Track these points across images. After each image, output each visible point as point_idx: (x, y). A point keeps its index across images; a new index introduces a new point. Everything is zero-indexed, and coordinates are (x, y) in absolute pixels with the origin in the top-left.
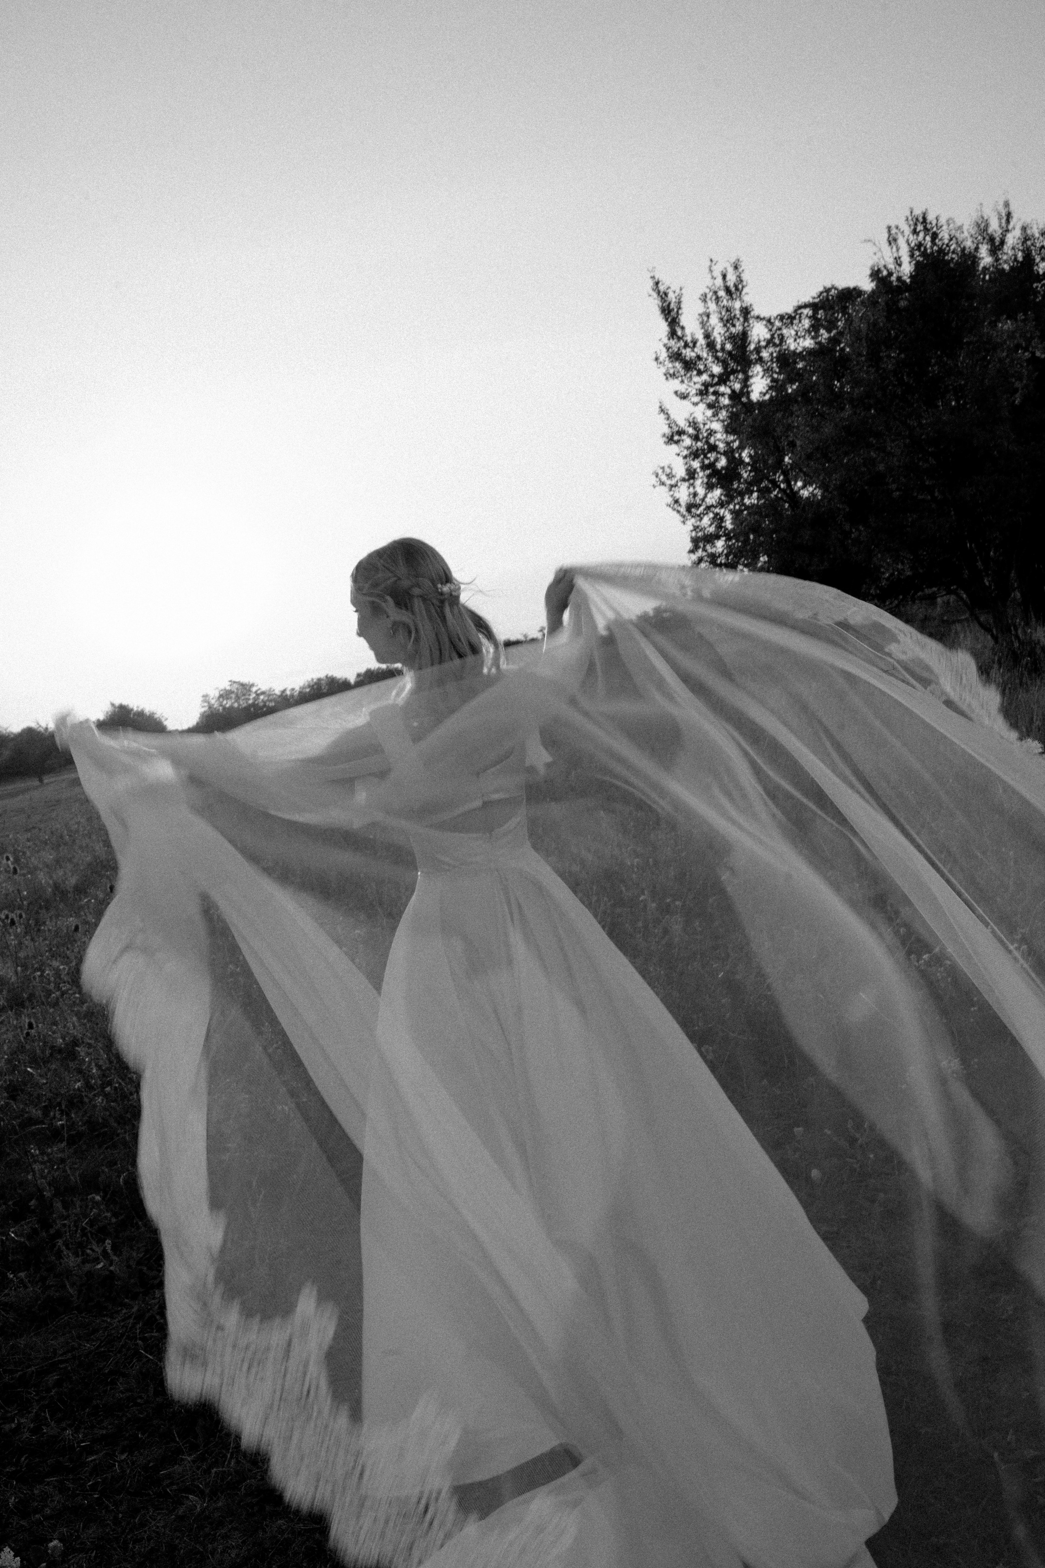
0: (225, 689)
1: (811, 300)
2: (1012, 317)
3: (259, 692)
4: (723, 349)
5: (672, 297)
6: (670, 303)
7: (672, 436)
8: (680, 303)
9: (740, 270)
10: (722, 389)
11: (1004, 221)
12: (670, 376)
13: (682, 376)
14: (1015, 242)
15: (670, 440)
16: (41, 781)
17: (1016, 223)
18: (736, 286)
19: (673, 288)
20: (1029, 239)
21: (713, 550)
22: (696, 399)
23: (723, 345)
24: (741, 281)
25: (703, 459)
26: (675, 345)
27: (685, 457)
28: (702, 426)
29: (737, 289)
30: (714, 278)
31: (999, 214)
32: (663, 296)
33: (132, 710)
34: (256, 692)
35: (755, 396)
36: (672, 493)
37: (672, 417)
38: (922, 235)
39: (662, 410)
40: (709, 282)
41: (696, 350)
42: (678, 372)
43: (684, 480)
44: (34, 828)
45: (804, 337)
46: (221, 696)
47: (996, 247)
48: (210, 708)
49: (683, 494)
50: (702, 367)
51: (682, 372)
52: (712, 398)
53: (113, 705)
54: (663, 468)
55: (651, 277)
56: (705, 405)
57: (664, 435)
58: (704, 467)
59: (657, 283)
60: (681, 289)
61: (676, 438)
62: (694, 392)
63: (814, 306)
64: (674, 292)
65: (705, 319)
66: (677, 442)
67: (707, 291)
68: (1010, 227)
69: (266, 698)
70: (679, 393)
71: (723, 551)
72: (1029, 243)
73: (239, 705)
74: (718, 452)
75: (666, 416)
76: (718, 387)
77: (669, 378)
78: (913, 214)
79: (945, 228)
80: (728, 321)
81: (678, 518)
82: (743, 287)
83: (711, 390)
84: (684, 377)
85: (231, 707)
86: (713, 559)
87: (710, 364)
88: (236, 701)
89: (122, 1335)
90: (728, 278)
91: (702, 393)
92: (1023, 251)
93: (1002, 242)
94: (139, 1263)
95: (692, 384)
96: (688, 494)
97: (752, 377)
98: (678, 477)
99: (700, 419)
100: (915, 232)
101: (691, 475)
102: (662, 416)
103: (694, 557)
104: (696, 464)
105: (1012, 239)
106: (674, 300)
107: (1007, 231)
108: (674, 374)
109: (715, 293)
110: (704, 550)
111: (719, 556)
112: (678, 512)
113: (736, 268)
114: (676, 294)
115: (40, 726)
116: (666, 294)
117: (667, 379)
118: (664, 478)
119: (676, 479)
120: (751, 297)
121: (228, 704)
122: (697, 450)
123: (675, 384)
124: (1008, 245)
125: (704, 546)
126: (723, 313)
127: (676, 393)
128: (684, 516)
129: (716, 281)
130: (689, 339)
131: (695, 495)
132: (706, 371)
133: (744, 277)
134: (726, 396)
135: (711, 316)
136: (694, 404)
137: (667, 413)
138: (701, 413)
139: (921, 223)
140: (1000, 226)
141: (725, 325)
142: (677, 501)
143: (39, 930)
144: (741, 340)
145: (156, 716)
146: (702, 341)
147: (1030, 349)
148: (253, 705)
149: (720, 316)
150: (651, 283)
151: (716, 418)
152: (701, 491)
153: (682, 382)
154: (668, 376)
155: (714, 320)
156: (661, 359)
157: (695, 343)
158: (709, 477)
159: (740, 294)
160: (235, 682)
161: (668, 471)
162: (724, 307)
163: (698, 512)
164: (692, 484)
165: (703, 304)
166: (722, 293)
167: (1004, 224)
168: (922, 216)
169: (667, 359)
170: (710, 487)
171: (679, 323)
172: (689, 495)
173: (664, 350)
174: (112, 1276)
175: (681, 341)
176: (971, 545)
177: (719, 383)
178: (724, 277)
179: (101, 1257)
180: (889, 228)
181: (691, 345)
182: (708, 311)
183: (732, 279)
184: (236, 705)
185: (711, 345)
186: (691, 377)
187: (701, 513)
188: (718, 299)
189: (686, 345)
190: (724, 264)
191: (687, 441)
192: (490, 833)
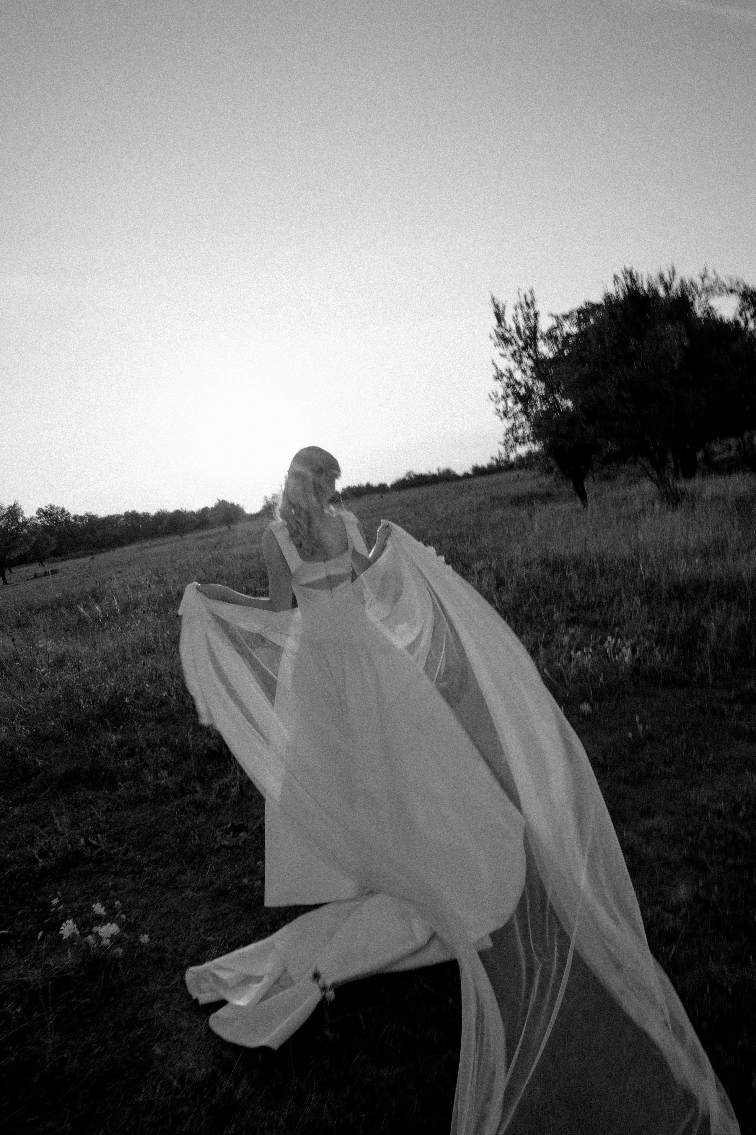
1: (578, 309)
2: (673, 323)
4: (524, 333)
5: (501, 307)
6: (500, 309)
8: (504, 310)
9: (534, 294)
10: (524, 353)
11: (671, 275)
13: (503, 346)
15: (497, 378)
17: (678, 277)
18: (532, 302)
19: (502, 303)
20: (684, 285)
21: (517, 435)
22: (510, 358)
23: (524, 331)
24: (534, 299)
25: (513, 390)
26: (500, 330)
27: (504, 387)
28: (512, 372)
30: (520, 297)
31: (669, 272)
32: (497, 306)
36: (496, 405)
37: (498, 366)
38: (629, 281)
39: (493, 363)
41: (511, 333)
42: (501, 343)
43: (502, 399)
45: (573, 327)
47: (667, 288)
49: (501, 406)
50: (514, 342)
51: (503, 344)
52: (518, 357)
53: (219, 500)
54: (493, 392)
55: (491, 296)
56: (514, 361)
57: (494, 376)
58: (513, 393)
59: (494, 299)
60: (505, 303)
61: (500, 377)
62: (509, 354)
63: (580, 311)
65: (516, 318)
66: (500, 380)
67: (517, 304)
68: (675, 278)
70: (502, 354)
72: (684, 287)
74: (521, 386)
76: (522, 352)
78: (625, 269)
80: (527, 319)
81: (498, 418)
82: (535, 302)
83: (518, 354)
86: (516, 439)
87: (518, 341)
89: (169, 815)
90: (527, 297)
91: (513, 355)
92: (681, 290)
93: (671, 285)
94: (182, 782)
95: (508, 350)
97: (539, 346)
99: (512, 368)
100: (626, 279)
101: (505, 397)
102: (493, 367)
103: (506, 438)
104: (509, 391)
107: (673, 280)
108: (499, 345)
109: (521, 305)
110: (512, 434)
111: (520, 438)
112: (499, 415)
113: (531, 293)
114: (503, 305)
117: (496, 347)
119: (499, 398)
120: (539, 306)
122: (510, 384)
123: (500, 350)
124: (673, 287)
126: (525, 315)
127: (500, 354)
128: (501, 418)
129: (521, 299)
130: (508, 328)
131: (507, 406)
132: (515, 344)
133: (536, 298)
134: (526, 357)
135: (519, 317)
136: (509, 361)
137: (496, 365)
138: (512, 365)
139: (630, 274)
140: (670, 278)
141: (525, 321)
142: (499, 411)
144: (534, 330)
146: (514, 329)
149: (523, 316)
150: (491, 300)
152: (511, 405)
153: (503, 349)
154: (496, 345)
155: (521, 320)
156: (493, 337)
157: (510, 329)
158: (515, 398)
159: (534, 306)
161: (495, 393)
162: (525, 312)
163: (509, 416)
164: (507, 401)
165: (515, 310)
166: (525, 305)
168: (629, 271)
169: (496, 337)
170: (516, 403)
171: (503, 319)
172: (505, 406)
173: (494, 332)
174: (167, 787)
175: (504, 329)
176: (648, 438)
178: (525, 297)
180: (614, 275)
182: (517, 314)
183: (529, 298)
185: (519, 331)
186: (508, 347)
188: (522, 308)
189: (506, 331)
190: (525, 290)
191: (505, 380)
192: (331, 590)
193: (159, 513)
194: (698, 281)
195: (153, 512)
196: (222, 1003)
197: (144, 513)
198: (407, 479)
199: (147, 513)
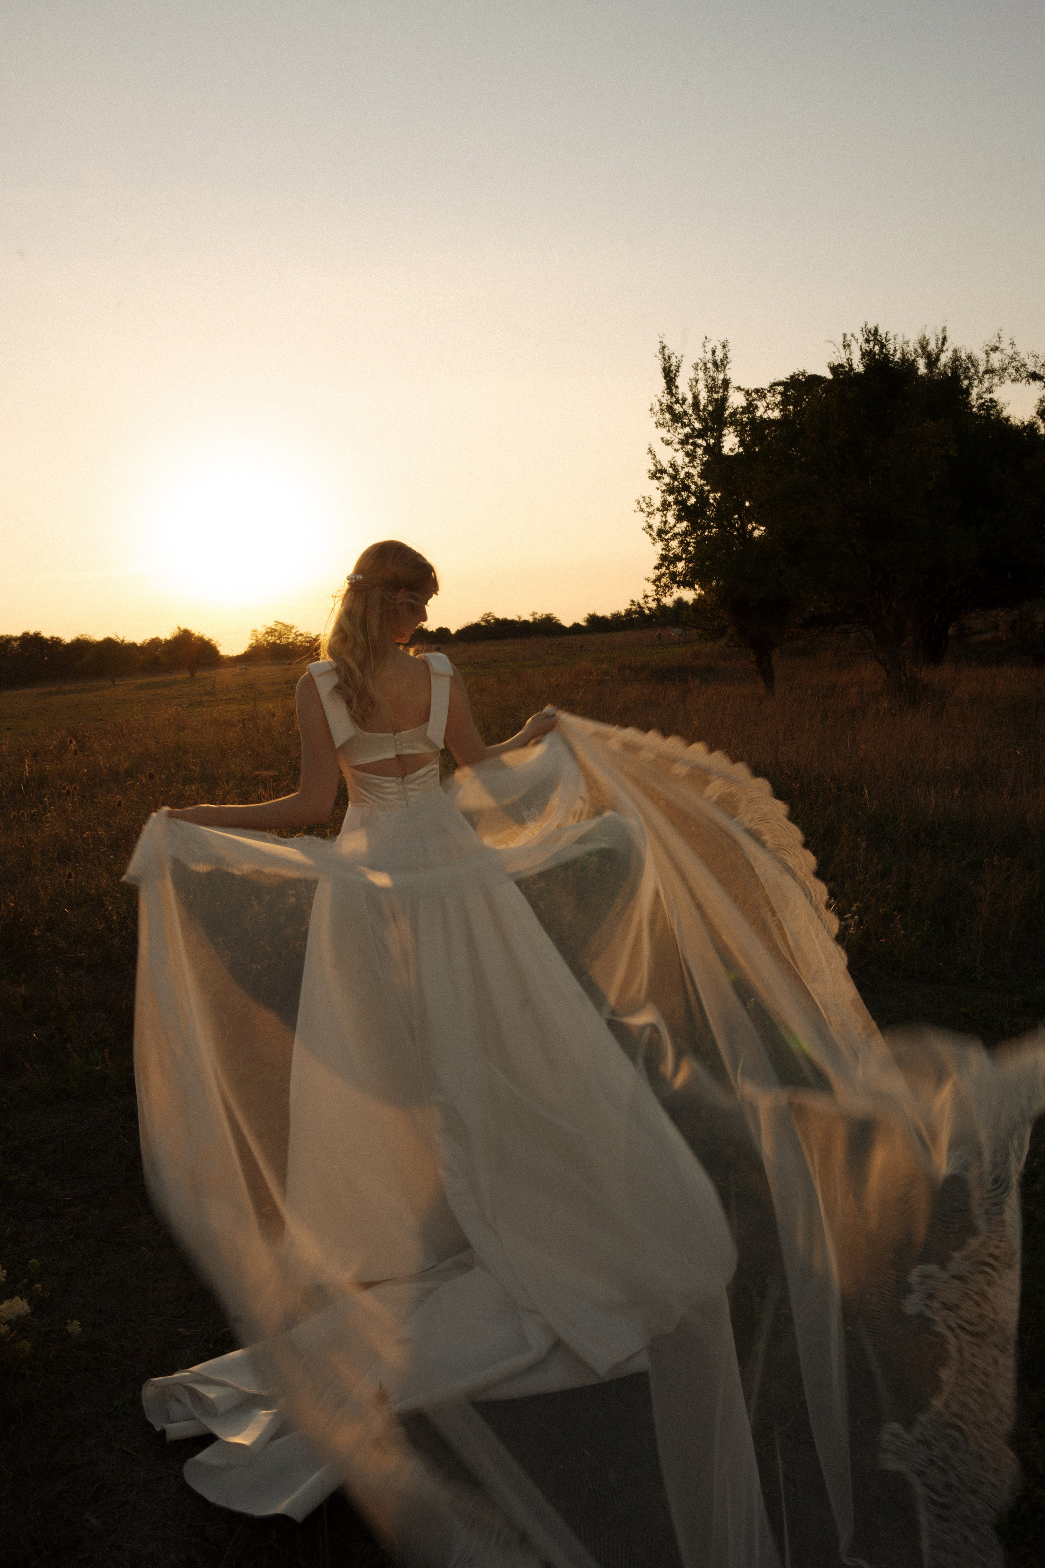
0: (271, 628)
1: (785, 380)
3: (298, 633)
4: (704, 409)
5: (673, 361)
6: (672, 365)
7: (656, 473)
8: (679, 367)
9: (727, 349)
10: (700, 441)
11: (940, 343)
12: (659, 425)
13: (669, 427)
14: (947, 361)
15: (654, 476)
16: (113, 682)
17: (949, 346)
18: (722, 361)
19: (676, 355)
20: (958, 360)
21: (675, 570)
22: (678, 447)
23: (705, 406)
24: (727, 357)
25: (677, 496)
26: (668, 400)
27: (663, 492)
28: (680, 469)
29: (722, 364)
30: (706, 352)
31: (937, 337)
32: (667, 359)
33: (194, 635)
34: (295, 633)
35: (726, 451)
36: (648, 519)
37: (658, 457)
38: (872, 343)
39: (650, 452)
40: (702, 355)
41: (684, 406)
42: (667, 423)
43: (658, 509)
44: (102, 719)
45: (772, 409)
46: (267, 633)
47: (932, 363)
48: (257, 641)
49: (656, 521)
50: (686, 421)
51: (670, 424)
52: (690, 447)
53: (179, 629)
54: (644, 498)
55: (660, 342)
56: (684, 453)
57: (649, 471)
58: (676, 502)
59: (664, 348)
60: (682, 356)
61: (658, 475)
62: (677, 440)
63: (786, 385)
64: (676, 357)
65: (694, 383)
66: (659, 479)
67: (699, 362)
68: (944, 349)
69: (303, 640)
70: (665, 439)
71: (682, 571)
72: (958, 363)
73: (281, 642)
74: (690, 492)
75: (653, 456)
76: (696, 439)
77: (659, 427)
78: (867, 327)
79: (892, 340)
80: (711, 389)
81: (650, 539)
82: (728, 363)
83: (691, 441)
84: (670, 428)
85: (274, 643)
86: (673, 576)
87: (694, 420)
88: (278, 639)
90: (716, 354)
91: (683, 442)
92: (952, 369)
93: (938, 359)
95: (676, 434)
96: (660, 521)
97: (725, 435)
98: (655, 507)
99: (679, 463)
100: (867, 341)
101: (665, 506)
102: (650, 456)
103: (658, 572)
104: (671, 499)
105: (945, 358)
106: (674, 364)
107: (942, 351)
108: (663, 425)
109: (705, 364)
110: (668, 568)
111: (679, 575)
112: (651, 535)
113: (724, 347)
114: (678, 360)
115: (118, 638)
116: (669, 358)
117: (657, 427)
118: (644, 506)
119: (653, 508)
120: (732, 371)
121: (271, 639)
122: (673, 487)
123: (663, 432)
124: (941, 362)
125: (668, 565)
126: (709, 382)
127: (662, 439)
128: (654, 539)
129: (706, 355)
130: (680, 397)
131: (665, 522)
132: (689, 425)
133: (729, 355)
134: (702, 448)
135: (699, 382)
136: (675, 450)
137: (654, 455)
138: (680, 458)
139: (873, 335)
140: (937, 347)
141: (708, 392)
142: (650, 527)
143: (92, 801)
144: (721, 403)
145: (212, 642)
146: (690, 400)
147: (946, 447)
148: (292, 643)
149: (706, 383)
150: (659, 346)
151: (691, 465)
152: (671, 520)
153: (669, 431)
154: (658, 424)
155: (701, 386)
156: (655, 410)
157: (684, 400)
158: (679, 510)
159: (725, 368)
160: (279, 623)
161: (648, 500)
162: (710, 376)
163: (666, 537)
164: (665, 515)
165: (694, 371)
166: (710, 365)
167: (940, 345)
168: (874, 329)
169: (660, 411)
170: (679, 519)
171: (674, 383)
172: (662, 522)
173: (658, 404)
175: (674, 398)
177: (698, 437)
178: (714, 352)
179: (100, 1062)
180: (845, 335)
181: (681, 402)
182: (697, 378)
183: (719, 355)
184: (278, 642)
185: (696, 404)
186: (676, 429)
187: (668, 539)
188: (706, 369)
189: (677, 402)
190: (715, 342)
191: (667, 479)
192: (403, 778)
193: (78, 640)
194: (980, 356)
195: (68, 638)
196: (209, 1439)
197: (52, 638)
198: (483, 623)
199: (58, 638)
